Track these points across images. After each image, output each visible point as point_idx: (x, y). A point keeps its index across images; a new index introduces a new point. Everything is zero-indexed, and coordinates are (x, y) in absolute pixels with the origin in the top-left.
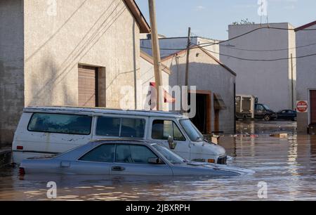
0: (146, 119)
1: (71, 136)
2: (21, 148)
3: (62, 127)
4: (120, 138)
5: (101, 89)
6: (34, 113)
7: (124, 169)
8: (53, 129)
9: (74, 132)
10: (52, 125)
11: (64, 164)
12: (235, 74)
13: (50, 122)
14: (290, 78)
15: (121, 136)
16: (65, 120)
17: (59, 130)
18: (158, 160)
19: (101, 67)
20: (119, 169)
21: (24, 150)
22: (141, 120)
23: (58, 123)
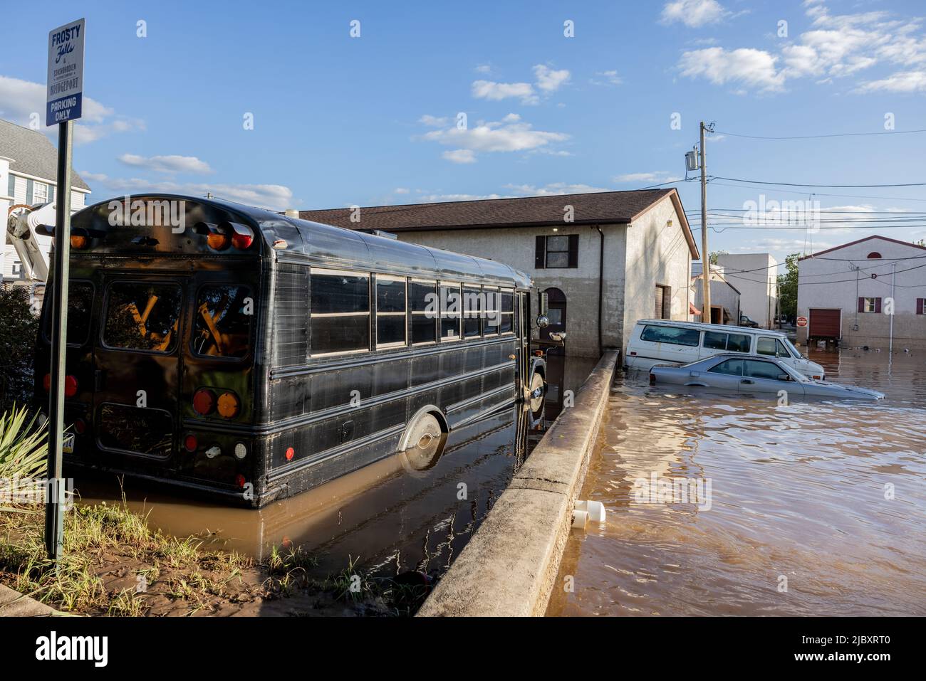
0: (752, 336)
1: (680, 347)
2: (635, 353)
3: (672, 339)
4: (728, 352)
5: (667, 303)
6: (647, 325)
7: (754, 383)
8: (663, 340)
9: (683, 343)
10: (662, 336)
11: (693, 374)
12: (739, 294)
13: (662, 333)
14: (768, 294)
15: (728, 349)
16: (675, 333)
17: (669, 341)
18: (788, 377)
19: (667, 287)
20: (748, 382)
21: (637, 355)
22: (745, 337)
23: (668, 335)
